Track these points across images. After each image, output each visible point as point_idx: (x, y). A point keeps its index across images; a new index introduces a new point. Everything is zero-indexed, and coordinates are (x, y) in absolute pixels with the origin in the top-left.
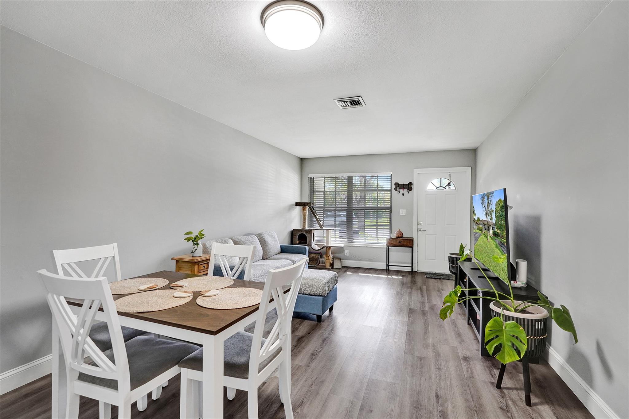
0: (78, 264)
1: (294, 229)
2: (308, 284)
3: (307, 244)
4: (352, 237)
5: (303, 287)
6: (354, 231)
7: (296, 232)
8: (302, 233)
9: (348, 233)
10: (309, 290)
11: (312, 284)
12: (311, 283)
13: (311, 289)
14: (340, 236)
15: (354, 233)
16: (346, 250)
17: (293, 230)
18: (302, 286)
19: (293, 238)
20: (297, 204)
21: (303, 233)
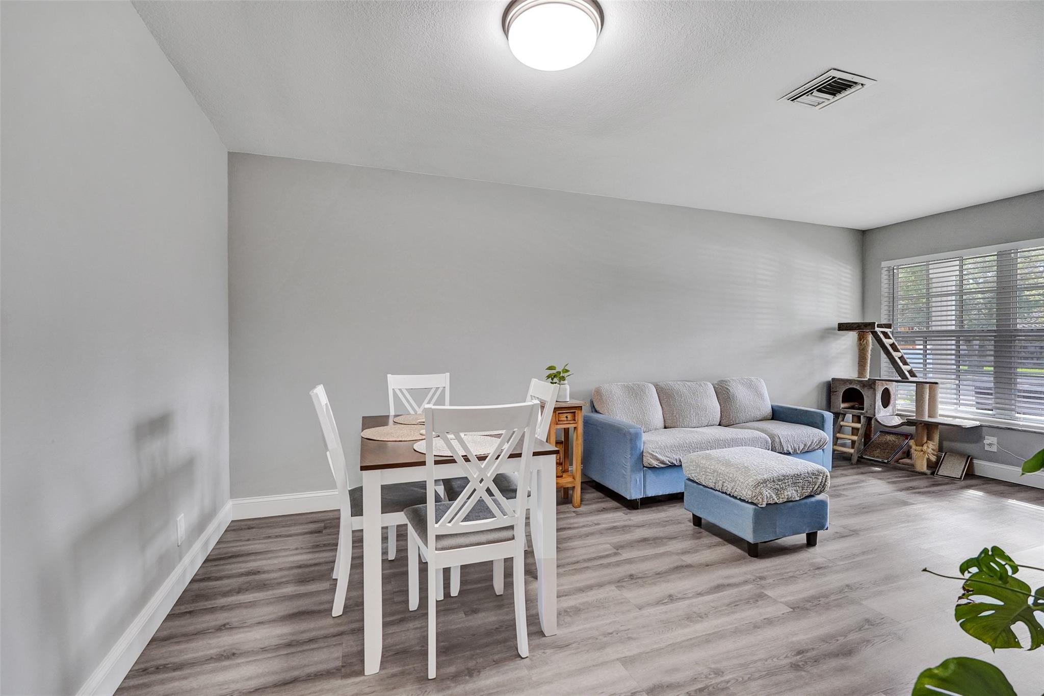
0: (410, 391)
1: (832, 377)
2: (728, 475)
3: (863, 410)
4: (1013, 407)
5: (721, 479)
6: (1020, 391)
7: (838, 385)
8: (851, 386)
9: (998, 395)
10: (729, 486)
11: (735, 475)
12: (733, 474)
13: (732, 485)
14: (978, 403)
15: (1019, 396)
16: (986, 437)
17: (833, 379)
18: (719, 477)
19: (832, 397)
20: (843, 327)
21: (855, 387)
